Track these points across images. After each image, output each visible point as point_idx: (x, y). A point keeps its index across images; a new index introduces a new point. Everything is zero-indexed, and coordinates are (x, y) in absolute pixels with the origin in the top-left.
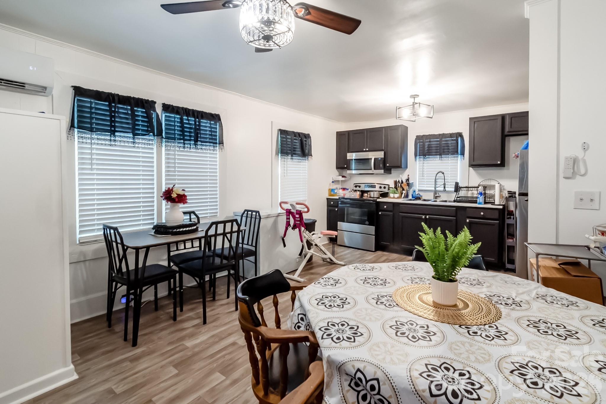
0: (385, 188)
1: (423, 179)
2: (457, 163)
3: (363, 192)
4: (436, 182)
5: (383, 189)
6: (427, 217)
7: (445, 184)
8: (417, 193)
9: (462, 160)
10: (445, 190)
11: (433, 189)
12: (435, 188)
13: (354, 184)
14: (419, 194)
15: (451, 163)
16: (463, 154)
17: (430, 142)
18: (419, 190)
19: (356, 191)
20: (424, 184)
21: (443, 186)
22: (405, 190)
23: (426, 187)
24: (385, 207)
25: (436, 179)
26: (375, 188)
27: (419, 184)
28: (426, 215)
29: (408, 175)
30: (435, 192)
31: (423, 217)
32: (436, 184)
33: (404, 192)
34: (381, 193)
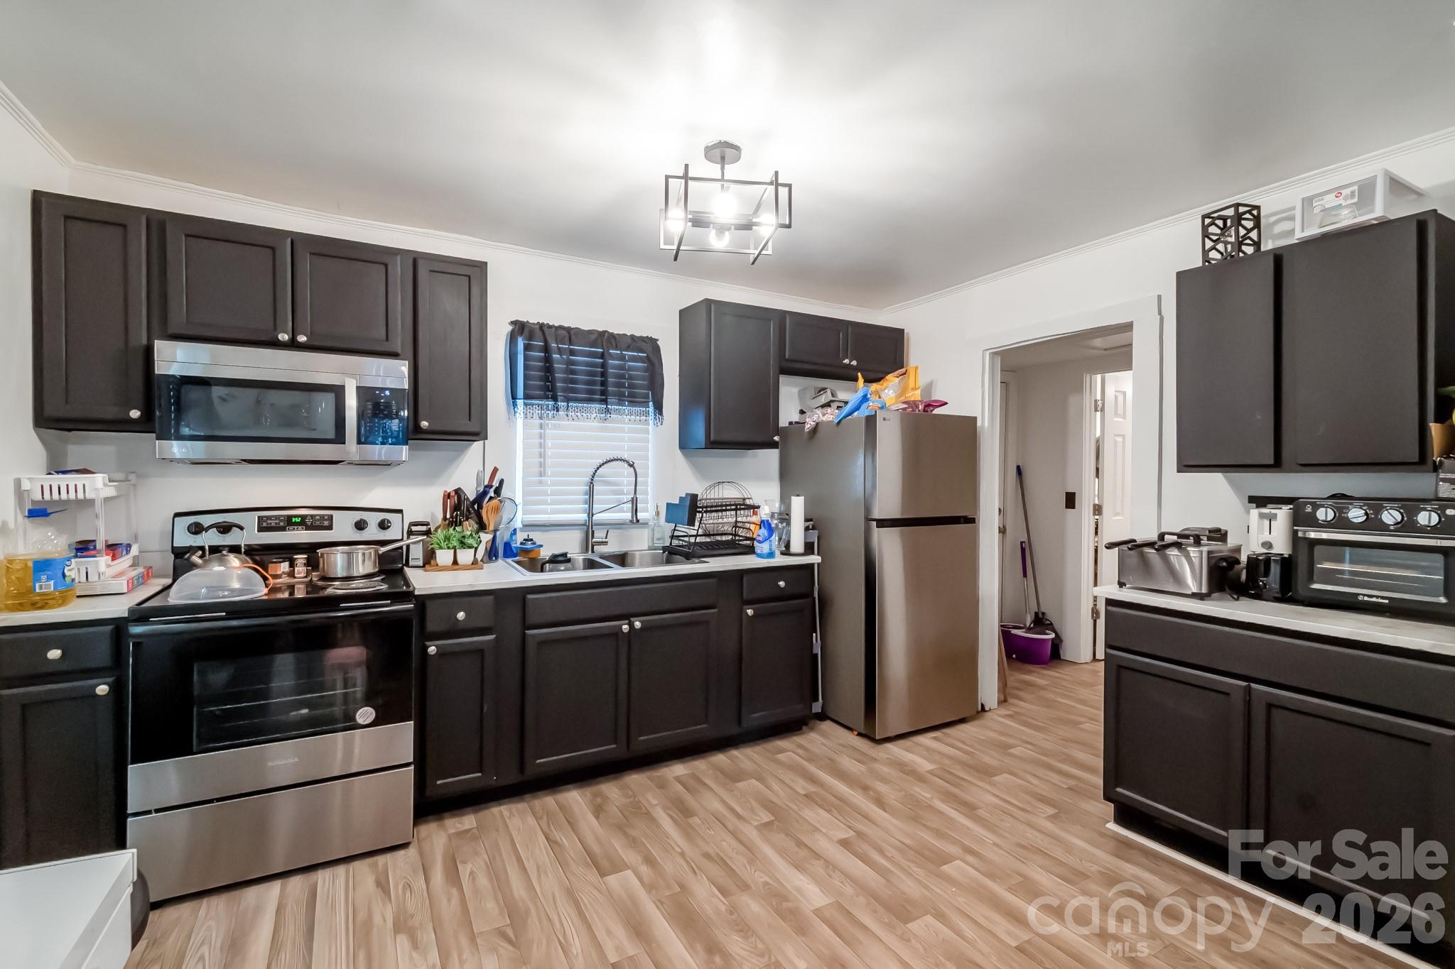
0: (383, 525)
1: (540, 483)
2: (647, 432)
3: (259, 556)
4: (591, 493)
5: (372, 533)
6: (638, 624)
7: (637, 498)
8: (520, 537)
9: (659, 424)
10: (635, 521)
11: (583, 517)
12: (591, 514)
13: (177, 515)
14: (532, 540)
15: (631, 431)
16: (659, 408)
17: (572, 353)
18: (528, 526)
19: (215, 550)
20: (545, 503)
21: (630, 505)
22: (491, 528)
23: (553, 512)
24: (461, 615)
25: (592, 483)
26: (330, 528)
27: (525, 503)
28: (627, 617)
29: (495, 470)
30: (588, 529)
31: (625, 628)
32: (590, 501)
33: (486, 537)
34: (383, 550)
